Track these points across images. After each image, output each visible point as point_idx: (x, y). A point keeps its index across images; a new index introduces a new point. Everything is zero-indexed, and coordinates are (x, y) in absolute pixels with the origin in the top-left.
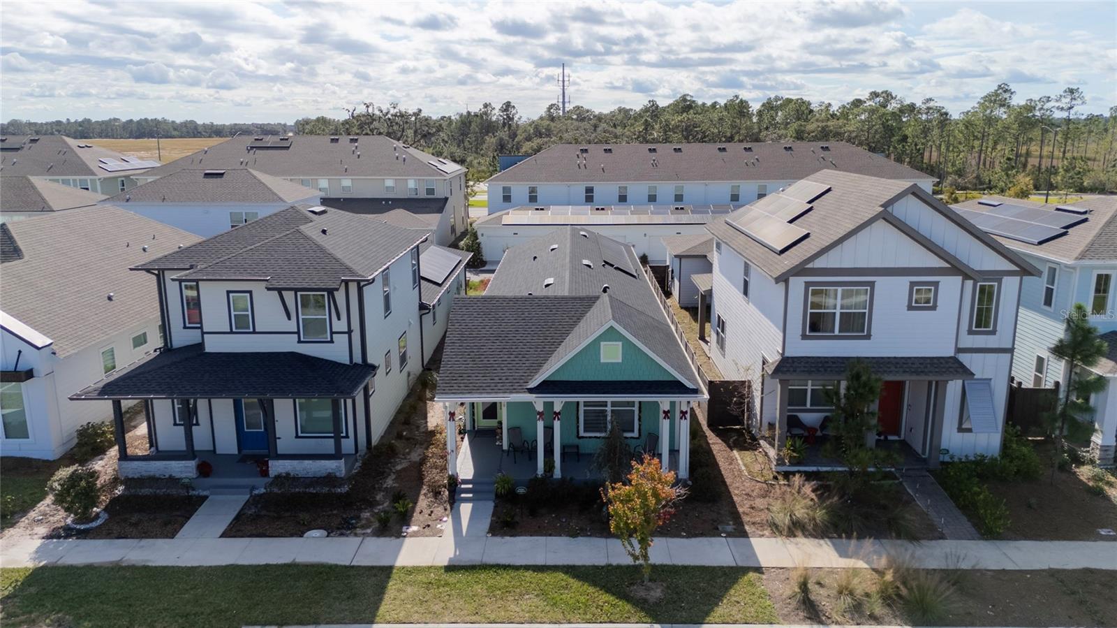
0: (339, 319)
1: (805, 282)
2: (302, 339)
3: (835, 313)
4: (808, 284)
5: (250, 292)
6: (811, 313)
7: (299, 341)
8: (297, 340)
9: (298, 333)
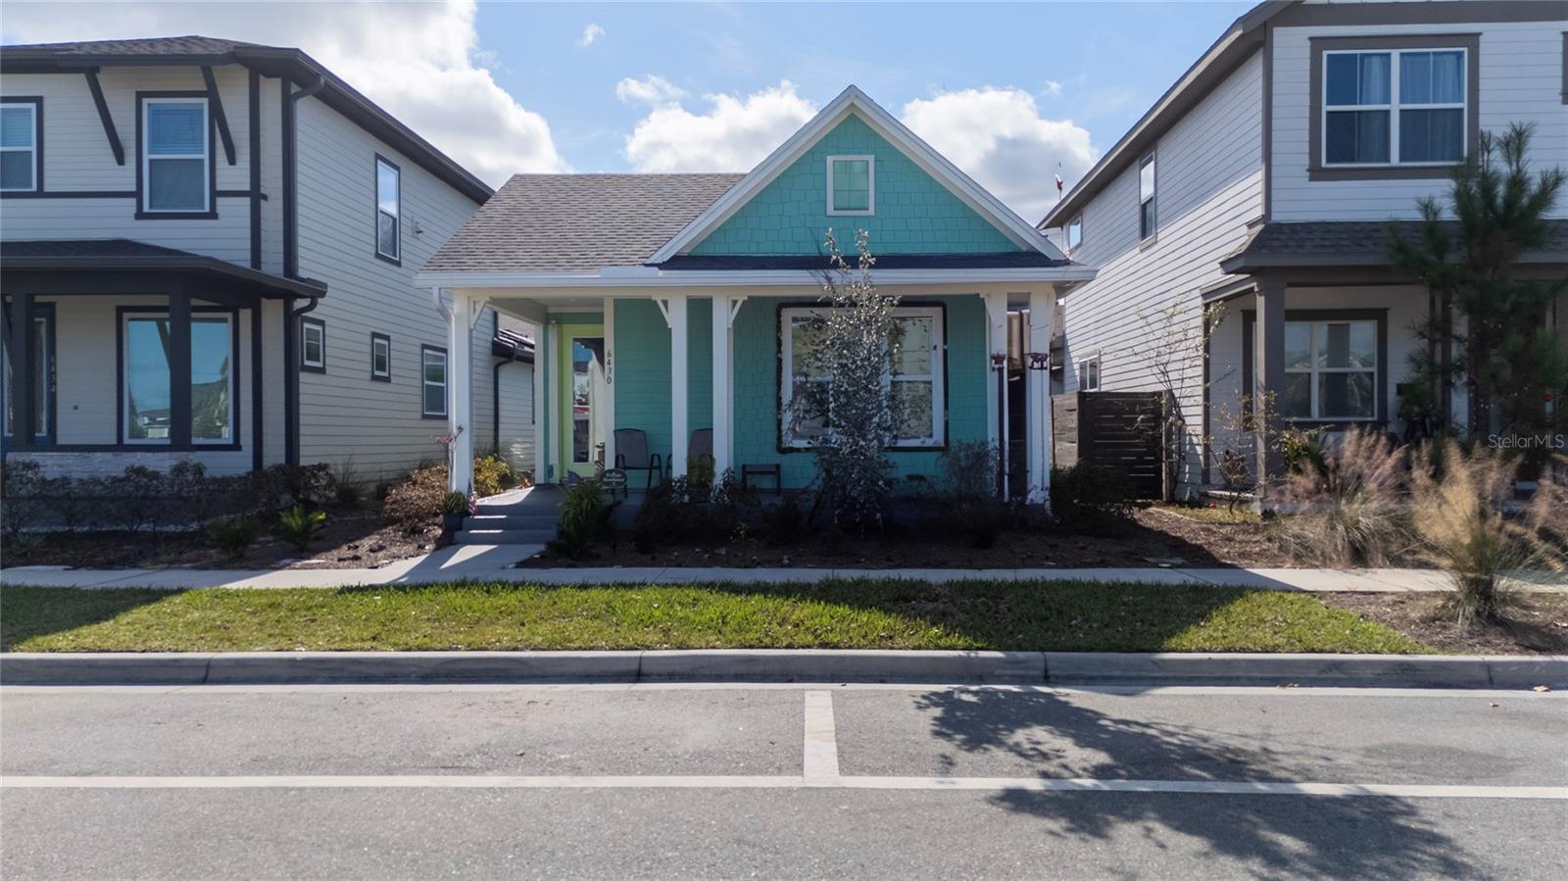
0: (232, 161)
1: (1311, 39)
2: (146, 209)
3: (1387, 113)
4: (1317, 43)
5: (39, 101)
6: (1328, 113)
7: (140, 215)
8: (134, 210)
9: (137, 194)
